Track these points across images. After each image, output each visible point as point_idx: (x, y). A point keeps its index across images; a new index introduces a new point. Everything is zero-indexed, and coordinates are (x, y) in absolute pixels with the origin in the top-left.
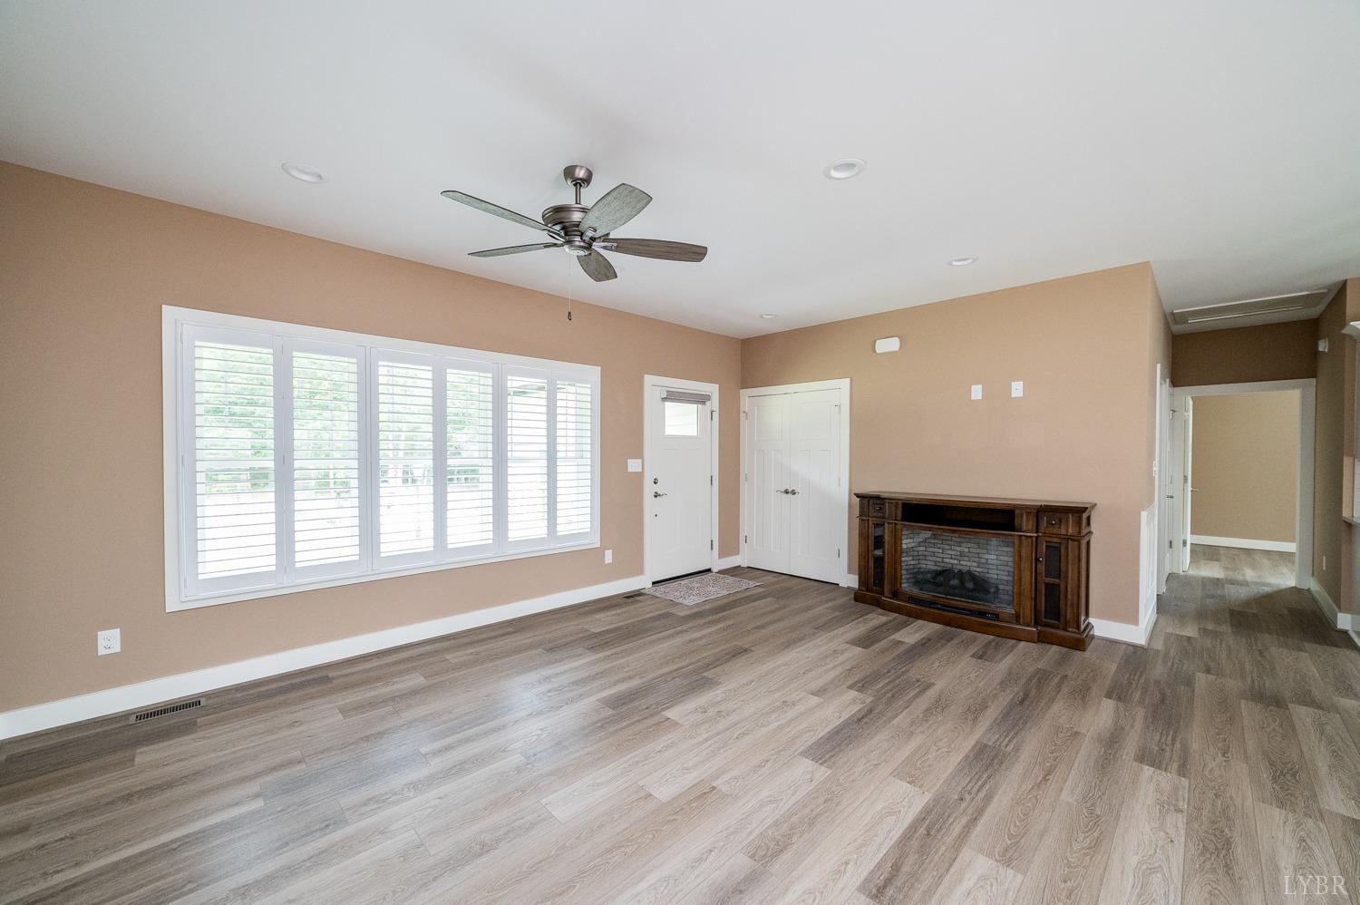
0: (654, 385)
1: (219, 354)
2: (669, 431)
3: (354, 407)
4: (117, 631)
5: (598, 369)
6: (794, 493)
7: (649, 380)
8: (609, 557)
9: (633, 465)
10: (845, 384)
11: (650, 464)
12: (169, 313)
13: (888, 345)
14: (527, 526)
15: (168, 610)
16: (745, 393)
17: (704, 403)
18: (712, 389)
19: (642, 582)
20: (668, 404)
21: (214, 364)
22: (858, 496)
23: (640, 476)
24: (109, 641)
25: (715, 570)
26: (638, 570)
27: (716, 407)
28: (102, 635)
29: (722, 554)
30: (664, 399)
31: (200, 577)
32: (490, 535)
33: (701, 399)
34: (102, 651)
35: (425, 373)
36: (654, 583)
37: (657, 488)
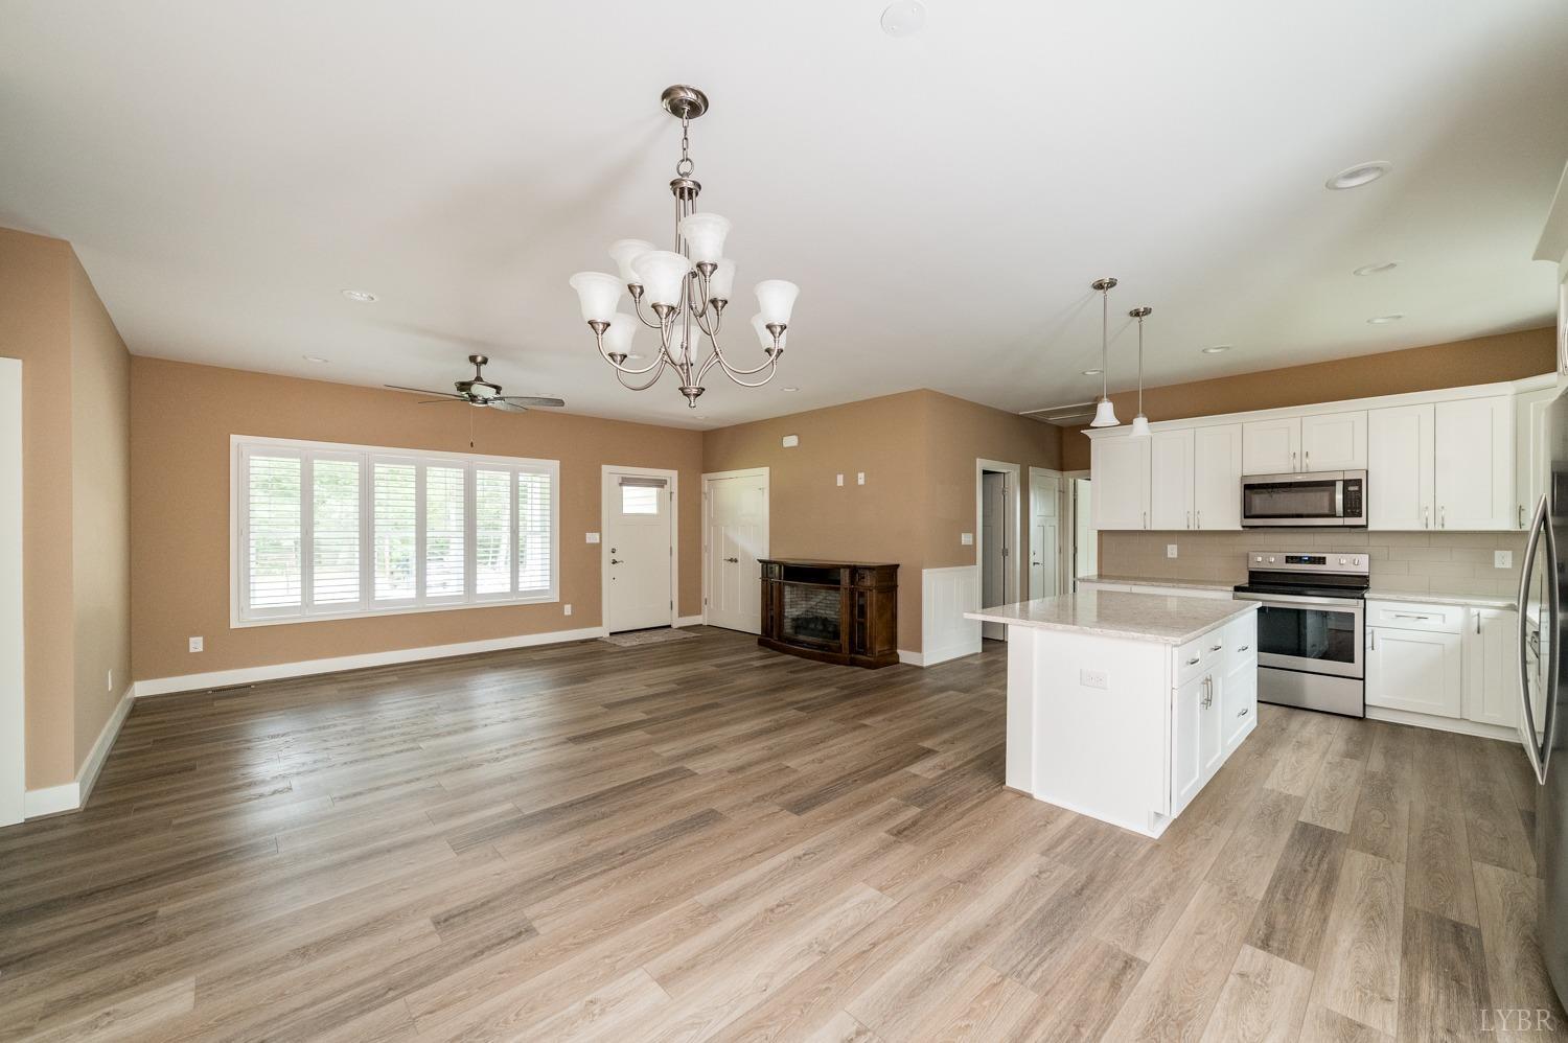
0: (610, 473)
1: (267, 464)
2: (626, 510)
3: (357, 496)
4: (201, 638)
5: (556, 464)
6: (736, 561)
7: (606, 469)
8: (568, 610)
9: (592, 538)
10: (765, 471)
11: (609, 537)
12: (235, 439)
13: (791, 441)
14: (493, 583)
15: (231, 627)
16: (705, 477)
17: (663, 487)
18: (671, 476)
19: (600, 632)
20: (625, 488)
21: (262, 471)
22: (760, 561)
23: (597, 548)
24: (196, 644)
25: (675, 626)
26: (597, 621)
27: (676, 491)
28: (192, 640)
29: (682, 614)
30: (621, 484)
31: (252, 607)
32: (462, 588)
33: (660, 483)
34: (192, 650)
35: (410, 471)
36: (611, 634)
37: (614, 557)
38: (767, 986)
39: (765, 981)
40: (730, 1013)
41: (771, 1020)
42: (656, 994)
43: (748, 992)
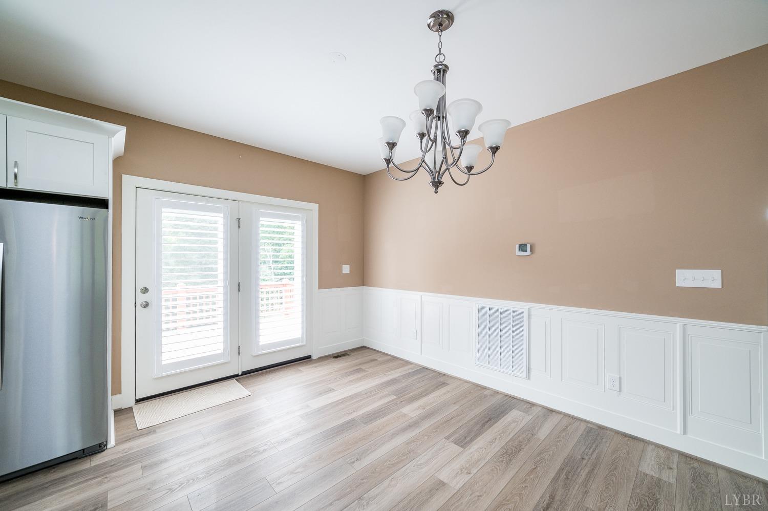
38: (391, 481)
39: (393, 483)
40: (407, 469)
41: (388, 467)
42: (443, 476)
43: (400, 478)
